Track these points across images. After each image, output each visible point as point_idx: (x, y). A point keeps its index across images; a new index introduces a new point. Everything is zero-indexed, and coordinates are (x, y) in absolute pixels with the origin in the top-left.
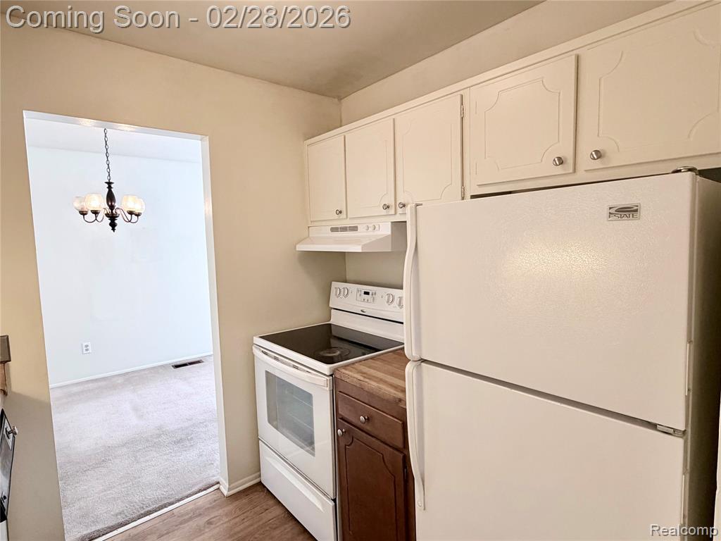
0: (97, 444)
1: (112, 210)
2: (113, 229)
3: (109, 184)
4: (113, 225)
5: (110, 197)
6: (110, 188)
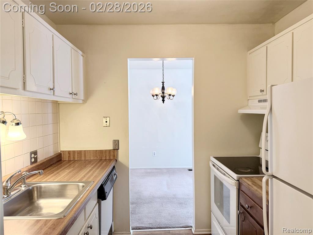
0: (150, 194)
1: (163, 94)
2: (163, 102)
3: (163, 82)
4: (163, 101)
5: (163, 88)
6: (163, 84)
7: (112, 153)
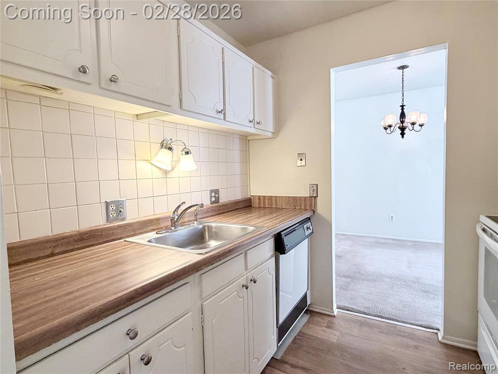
1: (402, 124)
2: (403, 137)
3: (402, 106)
4: (403, 134)
5: (403, 115)
6: (403, 109)
7: (308, 202)
